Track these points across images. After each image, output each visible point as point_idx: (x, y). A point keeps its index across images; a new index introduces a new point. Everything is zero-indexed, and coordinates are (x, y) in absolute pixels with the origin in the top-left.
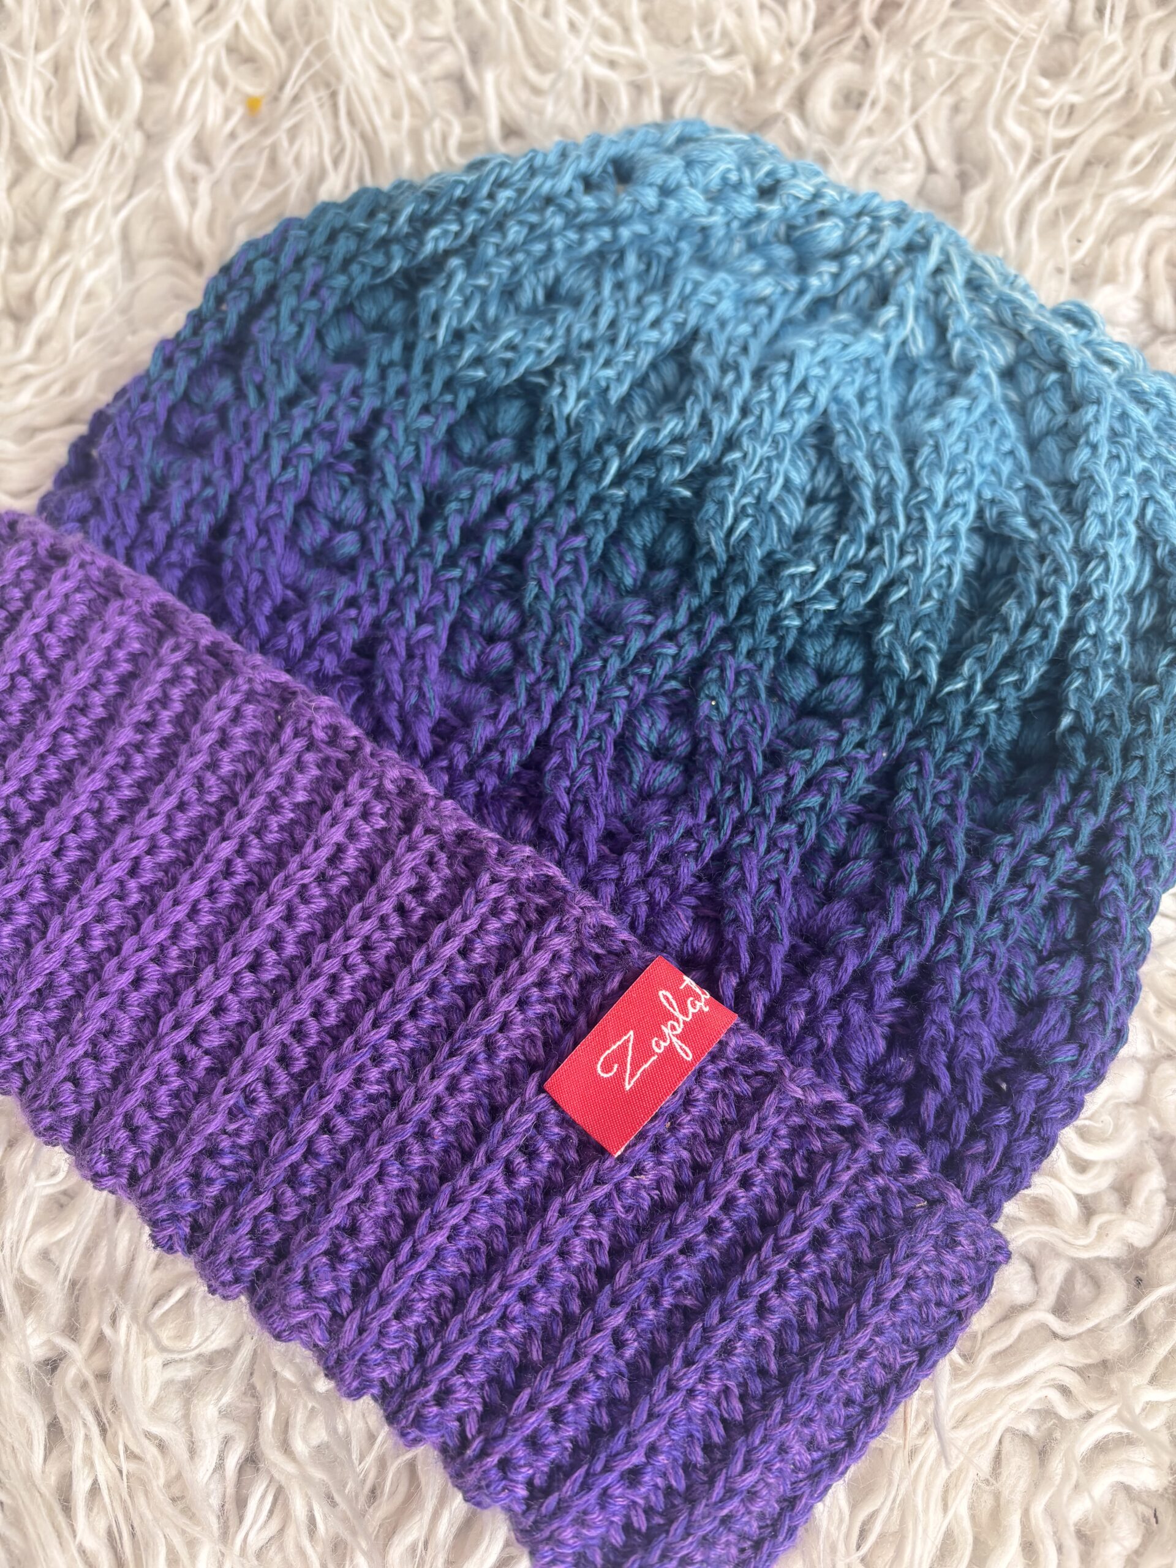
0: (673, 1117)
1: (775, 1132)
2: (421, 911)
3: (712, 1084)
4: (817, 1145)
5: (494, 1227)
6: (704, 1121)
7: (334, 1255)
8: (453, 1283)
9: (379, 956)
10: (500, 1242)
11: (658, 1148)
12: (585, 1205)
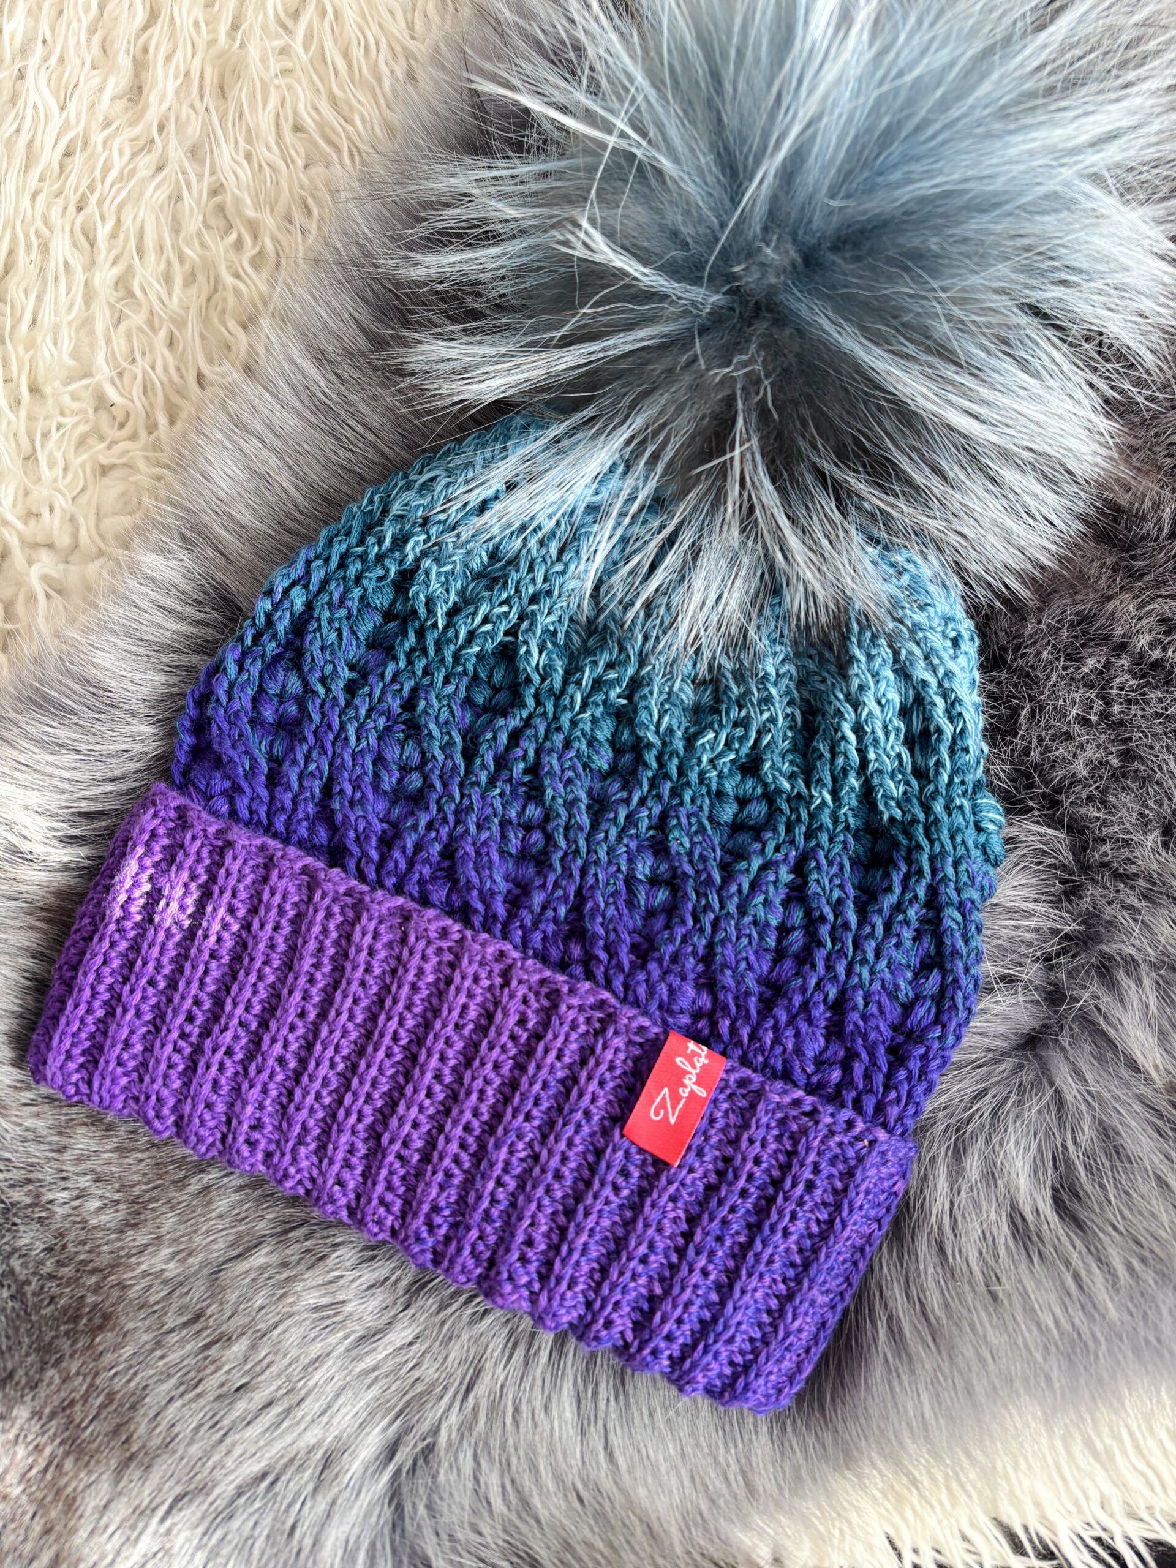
0: (705, 1133)
1: (768, 1126)
2: (525, 1035)
3: (725, 1106)
4: (794, 1127)
5: (615, 1223)
6: (724, 1130)
7: (524, 1259)
8: (598, 1261)
9: (506, 1070)
10: (620, 1232)
11: (700, 1154)
12: (665, 1198)
